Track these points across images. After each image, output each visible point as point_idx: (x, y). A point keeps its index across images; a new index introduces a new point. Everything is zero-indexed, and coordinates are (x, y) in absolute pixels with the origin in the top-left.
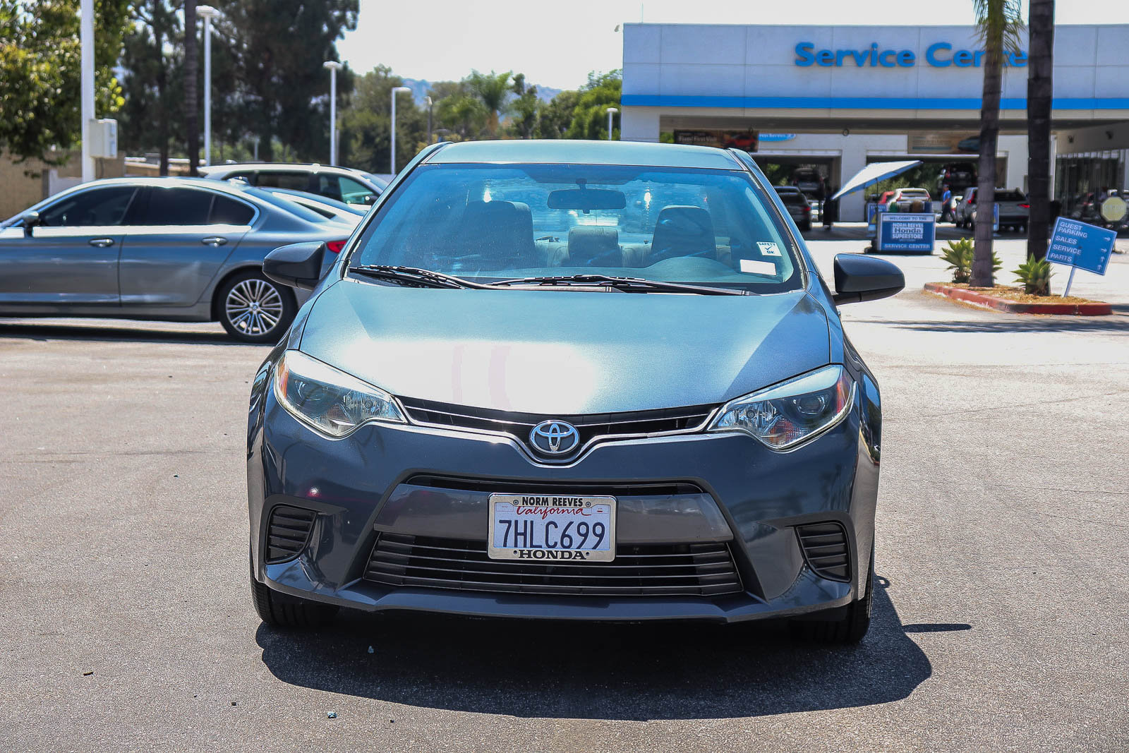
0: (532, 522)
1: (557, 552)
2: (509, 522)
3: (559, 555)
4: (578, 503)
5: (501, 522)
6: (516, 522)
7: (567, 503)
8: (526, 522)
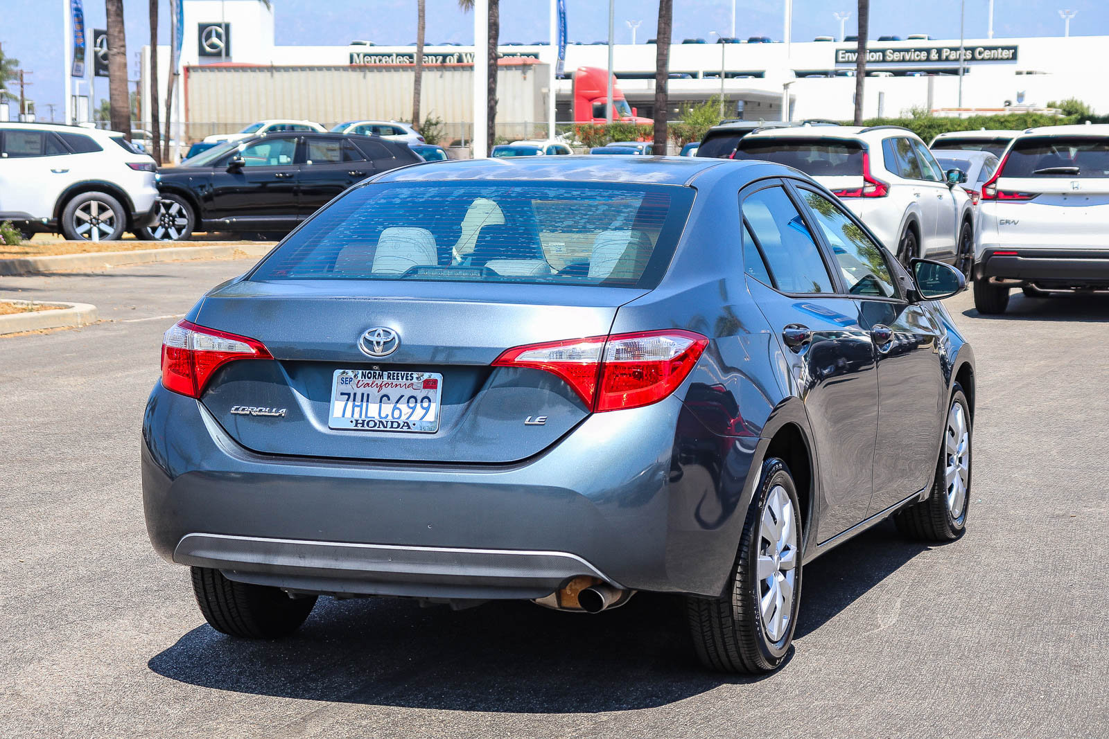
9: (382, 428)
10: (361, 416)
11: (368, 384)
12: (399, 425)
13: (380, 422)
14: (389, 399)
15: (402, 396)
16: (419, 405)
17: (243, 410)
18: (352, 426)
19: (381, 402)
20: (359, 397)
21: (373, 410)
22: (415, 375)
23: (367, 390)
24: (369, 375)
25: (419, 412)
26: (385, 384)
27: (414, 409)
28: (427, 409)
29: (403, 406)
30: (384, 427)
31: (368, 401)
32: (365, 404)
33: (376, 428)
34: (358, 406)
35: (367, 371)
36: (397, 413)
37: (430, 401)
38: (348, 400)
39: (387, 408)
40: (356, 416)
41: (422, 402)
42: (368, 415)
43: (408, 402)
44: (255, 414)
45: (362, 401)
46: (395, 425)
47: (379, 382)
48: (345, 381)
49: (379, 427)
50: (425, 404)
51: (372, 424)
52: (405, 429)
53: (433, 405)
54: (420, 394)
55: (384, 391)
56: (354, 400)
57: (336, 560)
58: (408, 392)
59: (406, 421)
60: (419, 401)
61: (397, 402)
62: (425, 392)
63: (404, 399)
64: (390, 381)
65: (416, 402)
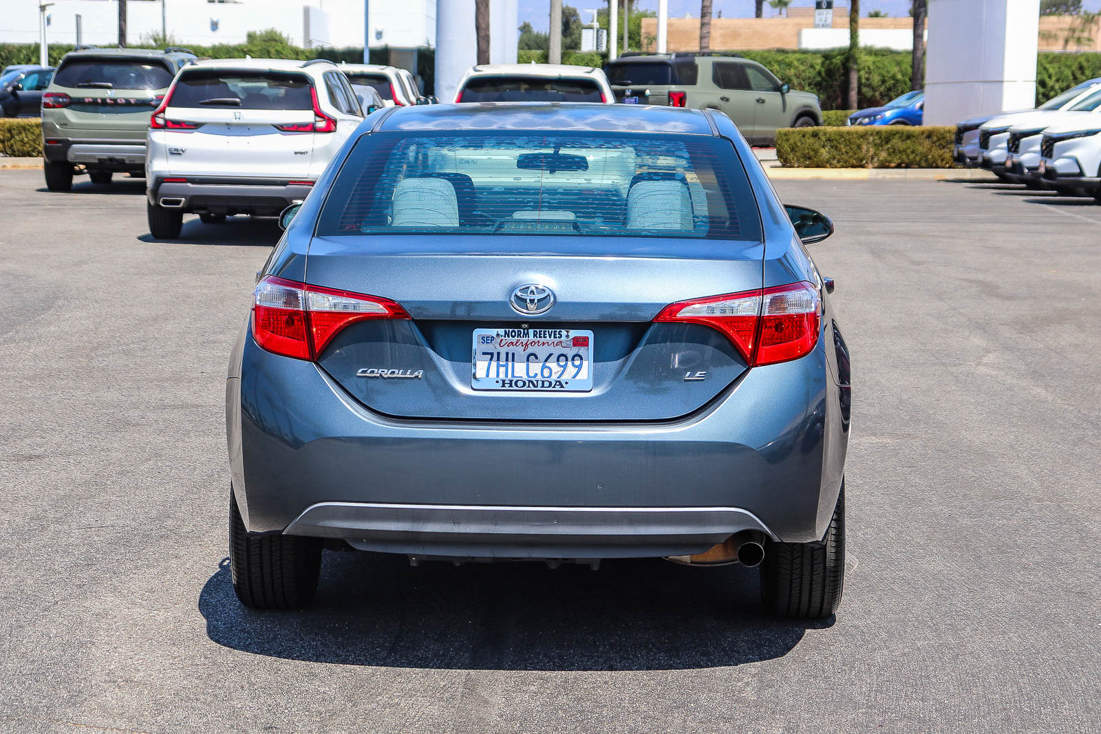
9: (532, 388)
10: (507, 376)
11: (512, 343)
12: (550, 383)
13: (529, 381)
14: (537, 358)
15: (551, 355)
16: (570, 363)
17: (373, 372)
18: (499, 386)
19: (528, 360)
20: (503, 356)
21: (520, 370)
22: (564, 332)
23: (511, 349)
24: (513, 334)
25: (571, 370)
26: (531, 343)
27: (565, 367)
28: (579, 367)
29: (553, 365)
30: (535, 386)
31: (513, 360)
32: (510, 364)
33: (525, 388)
34: (503, 366)
35: (511, 330)
36: (546, 373)
37: (581, 359)
38: (491, 359)
39: (535, 368)
40: (502, 376)
41: (573, 359)
42: (515, 375)
43: (558, 360)
44: (386, 376)
45: (507, 360)
46: (546, 384)
47: (524, 340)
48: (486, 340)
49: (529, 387)
50: (577, 363)
51: (520, 384)
52: (558, 388)
53: (585, 363)
54: (570, 352)
55: (530, 350)
56: (498, 360)
57: (496, 524)
58: (558, 350)
59: (558, 380)
60: (570, 358)
61: (546, 361)
62: (575, 350)
63: (554, 358)
64: (536, 339)
65: (567, 360)
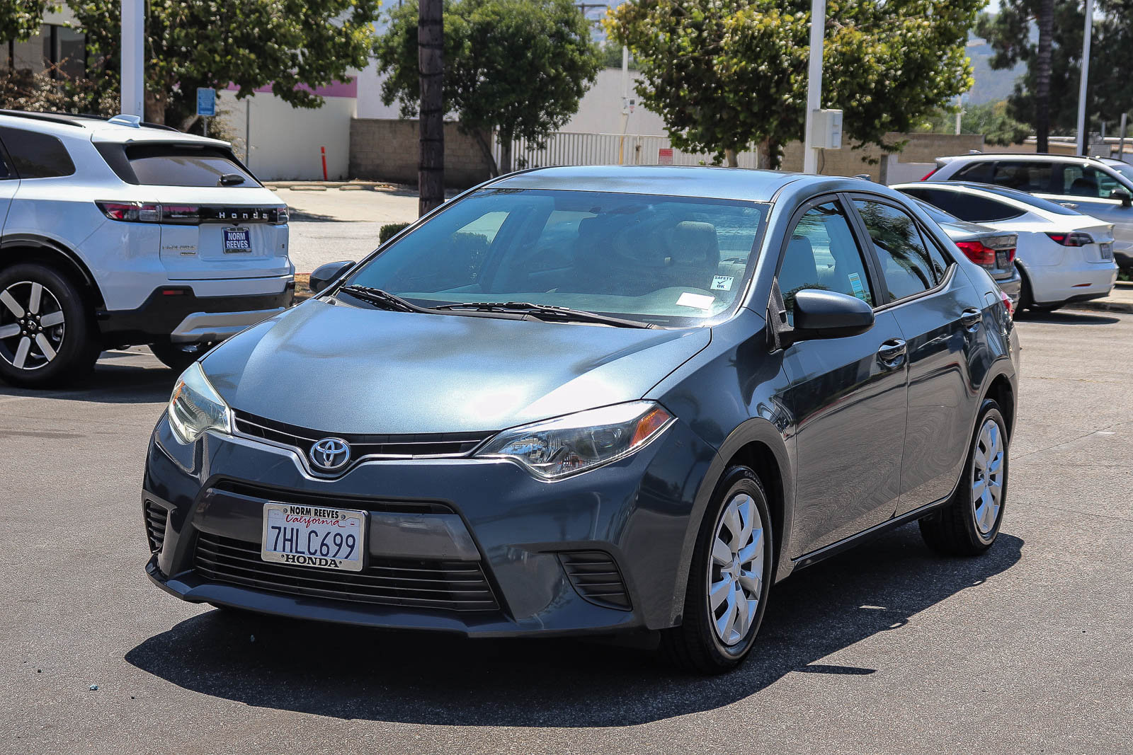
0: (297, 530)
1: (316, 559)
2: (279, 528)
3: (318, 561)
4: (335, 516)
5: (273, 527)
6: (285, 529)
7: (326, 515)
8: (292, 529)
